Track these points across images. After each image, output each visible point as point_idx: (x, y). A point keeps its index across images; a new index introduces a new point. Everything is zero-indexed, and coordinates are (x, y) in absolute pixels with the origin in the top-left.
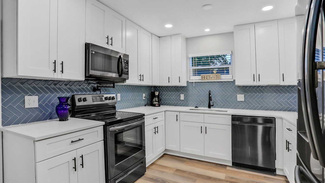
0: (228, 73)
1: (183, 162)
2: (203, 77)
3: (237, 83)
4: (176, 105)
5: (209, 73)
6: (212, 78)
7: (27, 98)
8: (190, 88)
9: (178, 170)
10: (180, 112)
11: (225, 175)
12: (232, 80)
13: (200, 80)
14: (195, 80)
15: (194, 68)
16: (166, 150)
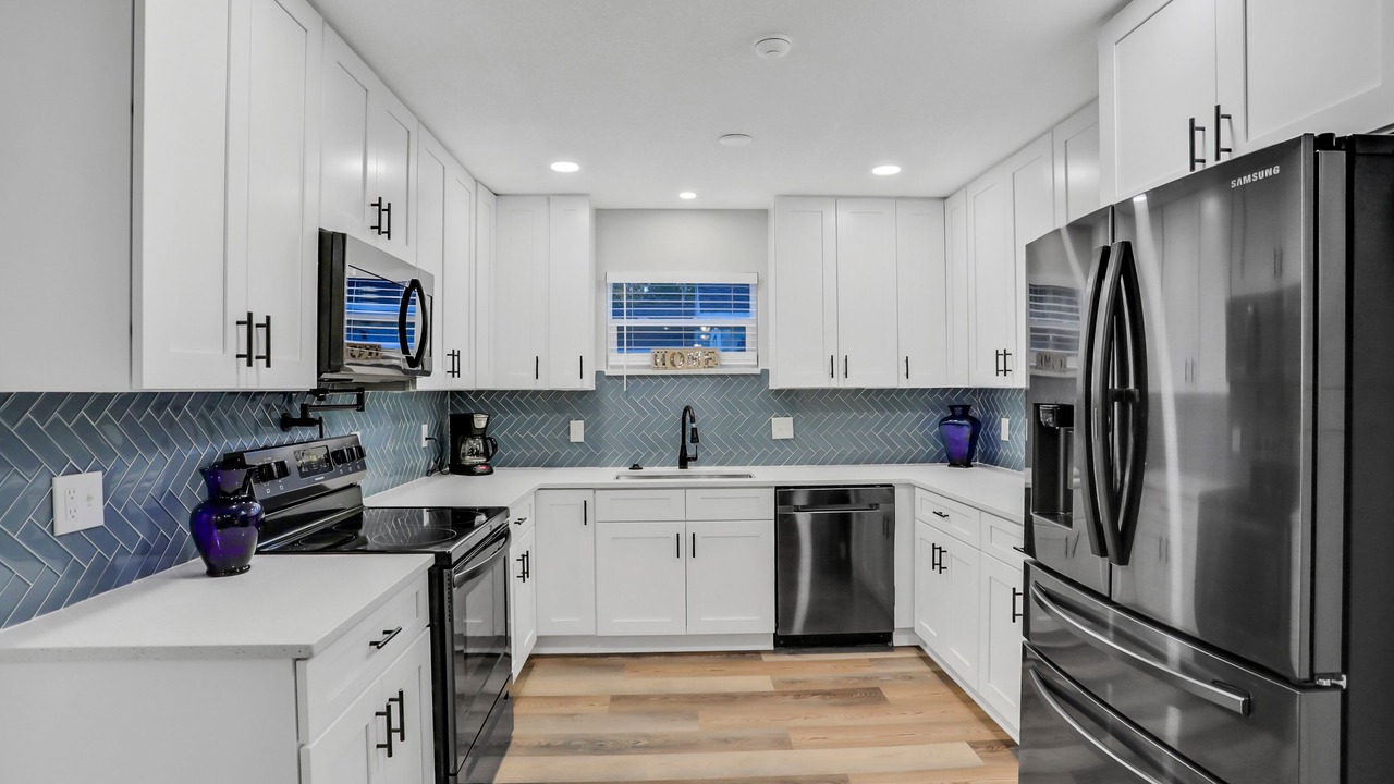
0: (741, 344)
1: (618, 668)
2: (660, 356)
3: (774, 384)
4: (550, 463)
5: (680, 344)
6: (691, 361)
7: (62, 483)
8: (610, 397)
9: (616, 699)
10: (594, 489)
11: (768, 678)
12: (757, 371)
13: (648, 367)
14: (629, 367)
15: (626, 322)
16: (541, 640)
